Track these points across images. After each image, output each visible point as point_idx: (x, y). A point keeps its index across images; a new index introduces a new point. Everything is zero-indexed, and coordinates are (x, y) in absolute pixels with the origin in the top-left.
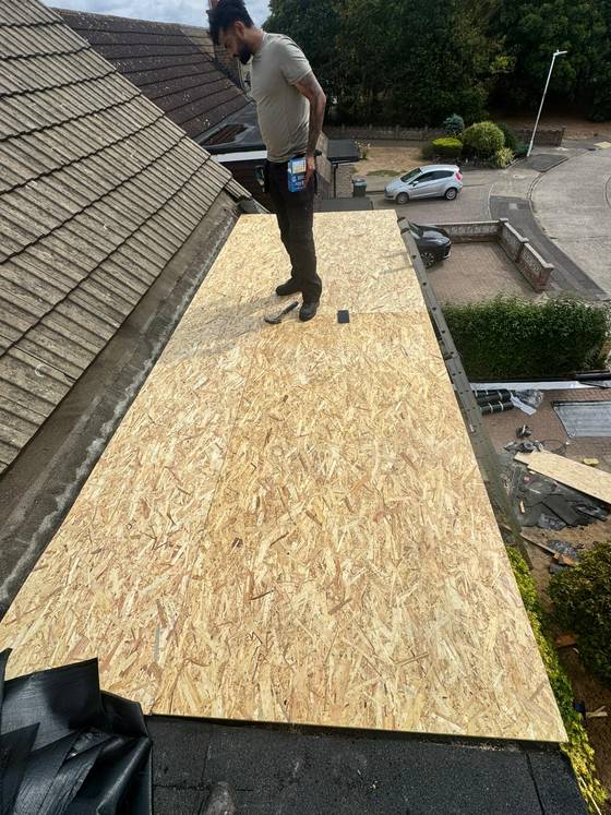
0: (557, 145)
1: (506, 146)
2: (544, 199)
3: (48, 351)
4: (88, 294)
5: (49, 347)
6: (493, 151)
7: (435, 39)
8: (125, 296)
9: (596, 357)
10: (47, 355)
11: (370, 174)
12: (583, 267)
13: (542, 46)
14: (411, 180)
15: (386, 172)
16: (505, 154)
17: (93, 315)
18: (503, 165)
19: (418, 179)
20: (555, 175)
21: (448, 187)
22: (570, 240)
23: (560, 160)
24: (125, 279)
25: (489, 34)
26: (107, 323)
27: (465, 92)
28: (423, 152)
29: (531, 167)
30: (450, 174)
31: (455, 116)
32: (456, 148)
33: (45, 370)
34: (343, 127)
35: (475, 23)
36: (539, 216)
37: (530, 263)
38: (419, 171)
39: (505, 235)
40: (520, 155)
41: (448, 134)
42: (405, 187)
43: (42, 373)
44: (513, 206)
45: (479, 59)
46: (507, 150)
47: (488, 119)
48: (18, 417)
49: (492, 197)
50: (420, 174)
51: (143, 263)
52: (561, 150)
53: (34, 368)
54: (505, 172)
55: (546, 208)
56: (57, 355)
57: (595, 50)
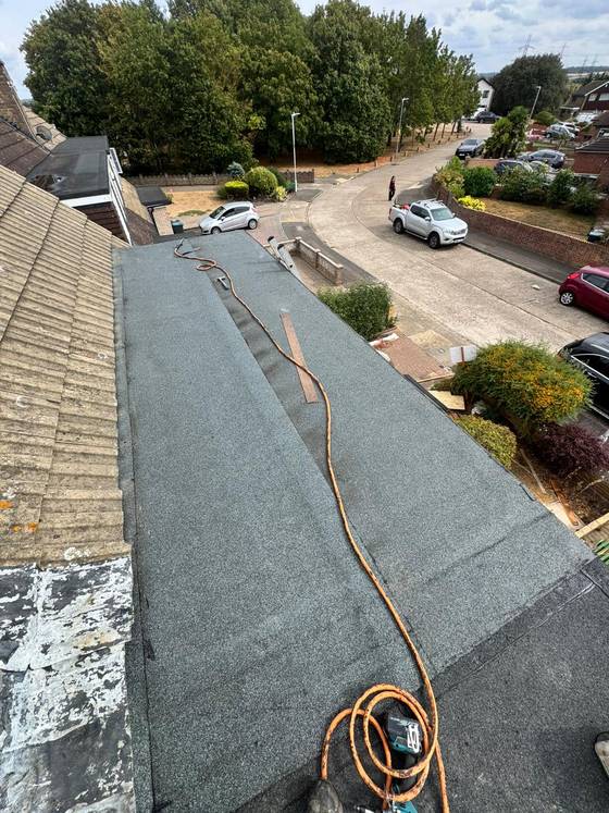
0: (312, 182)
1: (280, 185)
2: (318, 221)
3: (18, 384)
4: (21, 330)
5: (17, 380)
6: (272, 189)
7: (200, 101)
8: (57, 326)
9: (387, 320)
10: (18, 388)
11: (180, 215)
12: (357, 263)
13: (280, 109)
14: (219, 216)
15: (194, 212)
16: (281, 190)
17: (38, 347)
18: (281, 199)
19: (224, 215)
20: (318, 203)
21: (249, 218)
22: (344, 247)
23: (317, 192)
24: (47, 312)
25: (240, 98)
26: (56, 351)
27: (236, 145)
28: (219, 193)
29: (300, 199)
30: (247, 209)
31: (235, 164)
32: (244, 189)
33: (26, 401)
34: (141, 177)
35: (226, 89)
36: (319, 233)
37: (326, 266)
38: (222, 208)
39: (302, 249)
40: (291, 191)
41: (234, 178)
42: (215, 222)
43: (24, 403)
44: (300, 228)
45: (237, 119)
46: (281, 187)
47: (260, 165)
48: (29, 445)
49: (283, 224)
50: (224, 211)
51: (54, 296)
52: (315, 186)
53: (14, 402)
54: (284, 204)
55: (322, 228)
56: (28, 386)
57: (315, 113)
